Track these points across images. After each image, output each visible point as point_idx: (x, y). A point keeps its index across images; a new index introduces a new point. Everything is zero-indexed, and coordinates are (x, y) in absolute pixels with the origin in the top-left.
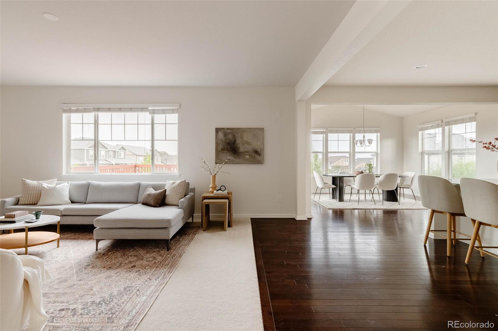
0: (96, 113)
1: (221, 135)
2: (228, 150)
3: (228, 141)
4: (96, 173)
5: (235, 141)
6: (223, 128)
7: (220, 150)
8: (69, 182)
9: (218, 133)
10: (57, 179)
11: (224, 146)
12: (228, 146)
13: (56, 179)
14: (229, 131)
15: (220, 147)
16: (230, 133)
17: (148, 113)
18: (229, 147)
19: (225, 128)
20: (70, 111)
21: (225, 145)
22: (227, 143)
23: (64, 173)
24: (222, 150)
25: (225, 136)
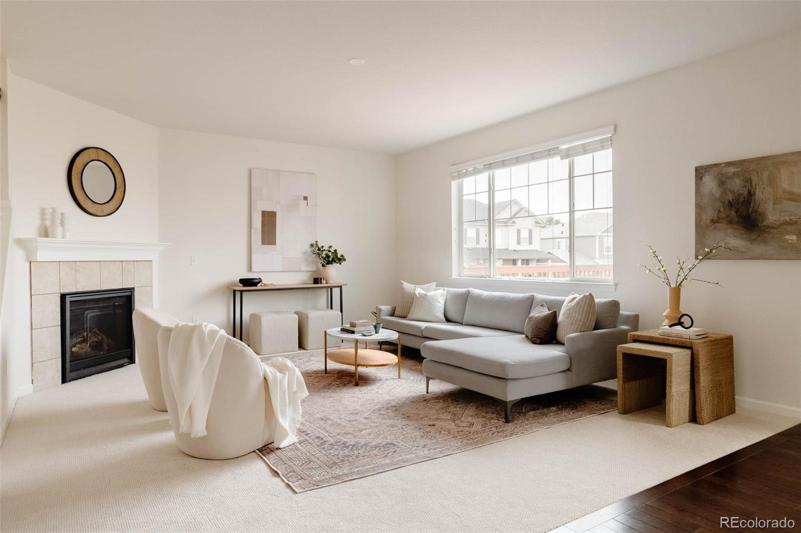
0: (491, 173)
1: (710, 183)
2: (731, 222)
3: (730, 197)
4: (492, 276)
5: (751, 194)
6: (715, 165)
7: (708, 222)
8: (446, 289)
9: (701, 178)
10: (435, 283)
11: (719, 211)
12: (730, 210)
13: (433, 283)
14: (732, 169)
15: (709, 214)
16: (735, 175)
17: (557, 159)
18: (733, 213)
19: (720, 164)
20: (460, 176)
21: (722, 209)
22: (727, 203)
23: (455, 275)
24: (713, 221)
25: (722, 183)
